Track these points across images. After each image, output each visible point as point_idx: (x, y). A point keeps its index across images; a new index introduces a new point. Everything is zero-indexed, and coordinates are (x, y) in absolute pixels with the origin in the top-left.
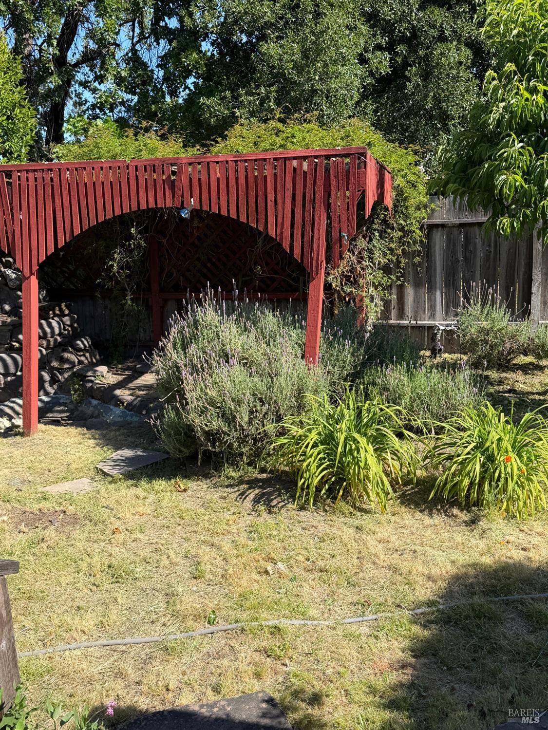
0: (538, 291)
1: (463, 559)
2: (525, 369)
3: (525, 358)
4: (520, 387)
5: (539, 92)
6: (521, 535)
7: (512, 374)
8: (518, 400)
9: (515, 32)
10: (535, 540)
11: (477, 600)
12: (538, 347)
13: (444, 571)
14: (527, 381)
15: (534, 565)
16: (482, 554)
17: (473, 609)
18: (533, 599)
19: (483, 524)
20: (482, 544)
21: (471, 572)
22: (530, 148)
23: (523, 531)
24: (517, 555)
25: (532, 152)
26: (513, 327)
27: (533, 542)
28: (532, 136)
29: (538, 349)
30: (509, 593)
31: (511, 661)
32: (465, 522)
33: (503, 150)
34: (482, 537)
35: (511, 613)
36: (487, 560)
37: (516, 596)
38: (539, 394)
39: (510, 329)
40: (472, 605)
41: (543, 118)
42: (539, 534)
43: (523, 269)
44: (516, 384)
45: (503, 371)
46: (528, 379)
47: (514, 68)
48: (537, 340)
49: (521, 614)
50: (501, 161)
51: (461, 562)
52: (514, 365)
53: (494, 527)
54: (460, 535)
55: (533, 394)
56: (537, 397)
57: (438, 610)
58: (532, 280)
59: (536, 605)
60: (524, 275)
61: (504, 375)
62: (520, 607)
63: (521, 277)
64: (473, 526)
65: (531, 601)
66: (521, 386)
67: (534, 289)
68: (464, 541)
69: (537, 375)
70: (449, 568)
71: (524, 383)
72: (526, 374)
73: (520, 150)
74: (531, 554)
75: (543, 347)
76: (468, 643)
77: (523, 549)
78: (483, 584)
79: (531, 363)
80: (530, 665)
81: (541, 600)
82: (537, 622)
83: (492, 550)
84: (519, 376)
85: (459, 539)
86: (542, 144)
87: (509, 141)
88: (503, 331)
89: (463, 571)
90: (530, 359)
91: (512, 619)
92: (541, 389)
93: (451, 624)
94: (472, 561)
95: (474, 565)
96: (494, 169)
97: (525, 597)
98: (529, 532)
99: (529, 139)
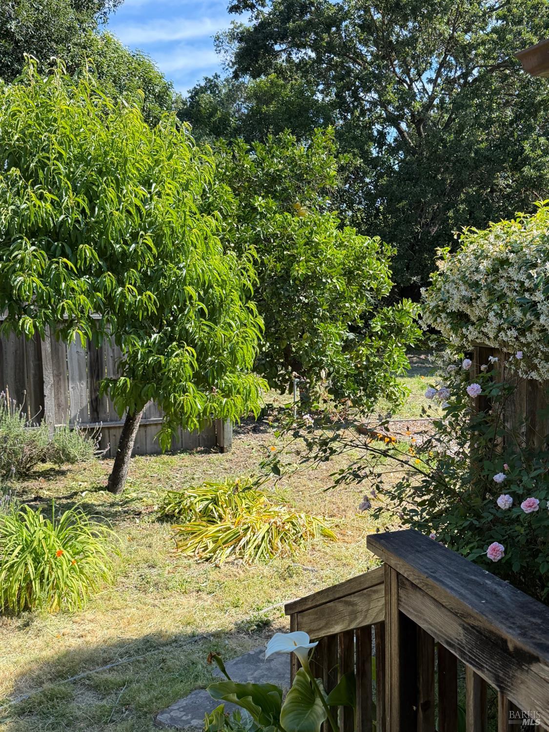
0: (51, 394)
1: (23, 659)
2: (46, 475)
3: (44, 465)
4: (45, 494)
5: (46, 199)
6: (75, 626)
7: (34, 482)
8: (46, 506)
9: (16, 137)
10: (89, 627)
11: (47, 686)
12: (57, 451)
13: (7, 673)
14: (51, 487)
15: (93, 646)
16: (41, 650)
17: (45, 695)
18: (97, 673)
19: (37, 623)
20: (39, 642)
21: (35, 666)
22: (43, 252)
23: (76, 622)
24: (74, 643)
25: (45, 255)
26: (30, 431)
27: (87, 629)
28: (42, 240)
29: (59, 452)
30: (76, 673)
31: (88, 727)
32: (19, 627)
33: (16, 253)
34: (37, 636)
35: (80, 690)
36: (48, 653)
37: (82, 675)
38: (66, 498)
39: (28, 435)
40: (43, 692)
41: (52, 225)
42: (91, 621)
43: (32, 372)
44: (40, 491)
45: (24, 480)
46: (52, 485)
47: (18, 173)
48: (56, 444)
49: (89, 688)
50: (16, 263)
51: (22, 661)
52: (34, 472)
53: (48, 623)
54: (16, 640)
55: (60, 499)
56: (65, 501)
57: (10, 706)
58: (43, 382)
59: (101, 676)
60: (34, 377)
61: (26, 484)
62: (87, 682)
63: (32, 380)
64: (28, 628)
65: (96, 674)
66: (48, 493)
67: (46, 392)
68: (21, 643)
69: (60, 481)
70: (12, 669)
71: (49, 490)
72: (49, 480)
73: (34, 253)
74: (88, 638)
75: (64, 450)
76: (45, 724)
77: (79, 637)
78: (49, 673)
79: (52, 470)
80: (106, 723)
81: (105, 671)
82: (105, 689)
83: (50, 644)
84: (41, 482)
85: (15, 643)
86: (53, 248)
87: (22, 243)
88: (20, 437)
89: (27, 667)
90: (48, 465)
91: (82, 694)
92: (67, 494)
93: (26, 714)
94: (33, 657)
95: (36, 661)
96: (8, 270)
97: (91, 672)
98: (82, 622)
99: (40, 242)
